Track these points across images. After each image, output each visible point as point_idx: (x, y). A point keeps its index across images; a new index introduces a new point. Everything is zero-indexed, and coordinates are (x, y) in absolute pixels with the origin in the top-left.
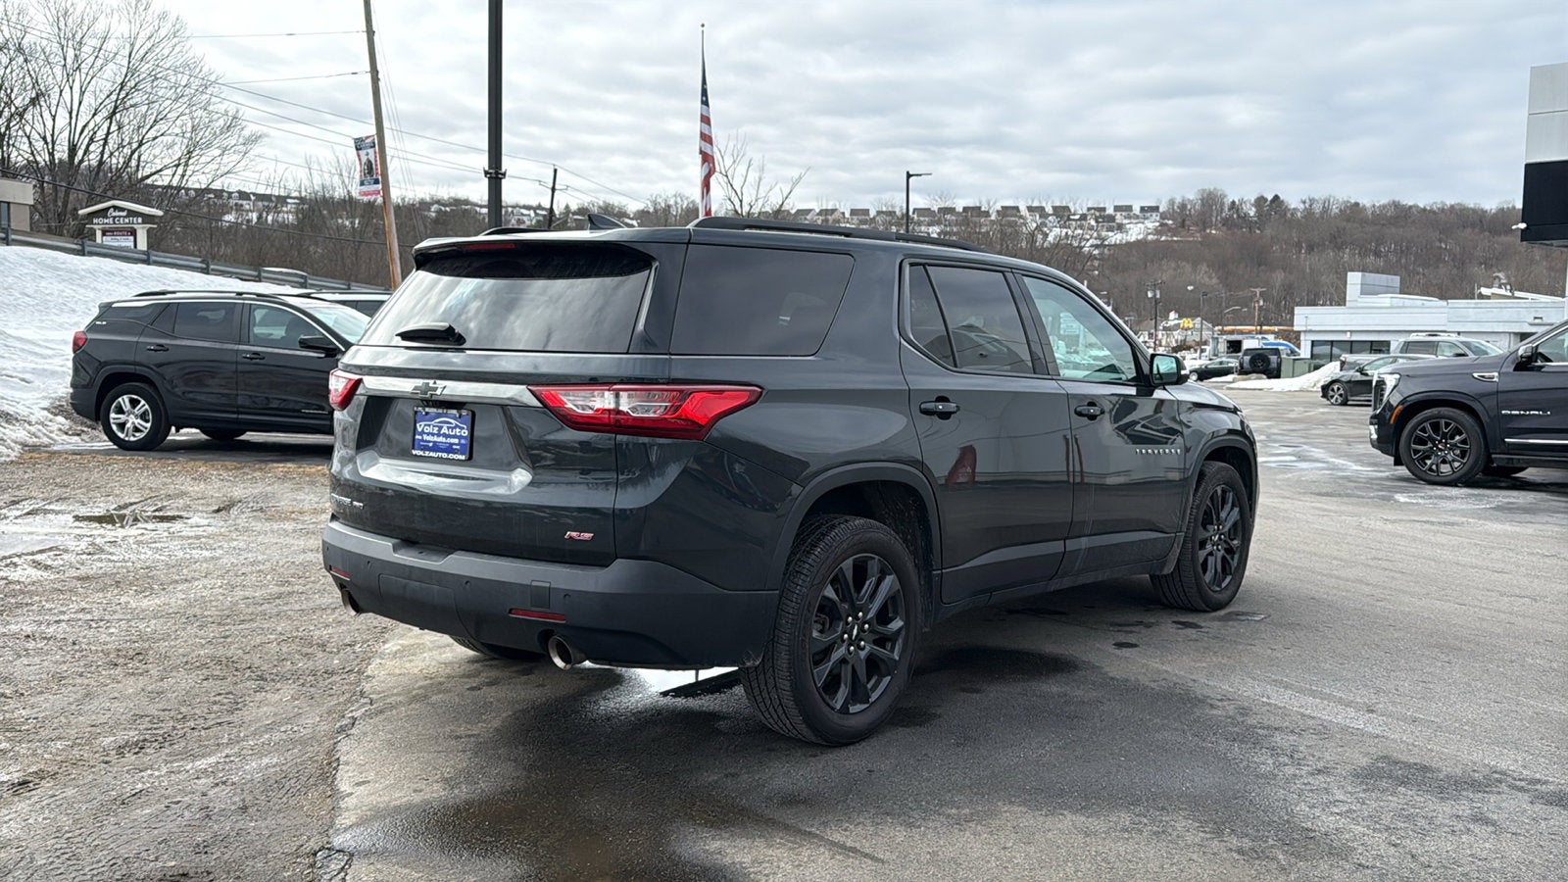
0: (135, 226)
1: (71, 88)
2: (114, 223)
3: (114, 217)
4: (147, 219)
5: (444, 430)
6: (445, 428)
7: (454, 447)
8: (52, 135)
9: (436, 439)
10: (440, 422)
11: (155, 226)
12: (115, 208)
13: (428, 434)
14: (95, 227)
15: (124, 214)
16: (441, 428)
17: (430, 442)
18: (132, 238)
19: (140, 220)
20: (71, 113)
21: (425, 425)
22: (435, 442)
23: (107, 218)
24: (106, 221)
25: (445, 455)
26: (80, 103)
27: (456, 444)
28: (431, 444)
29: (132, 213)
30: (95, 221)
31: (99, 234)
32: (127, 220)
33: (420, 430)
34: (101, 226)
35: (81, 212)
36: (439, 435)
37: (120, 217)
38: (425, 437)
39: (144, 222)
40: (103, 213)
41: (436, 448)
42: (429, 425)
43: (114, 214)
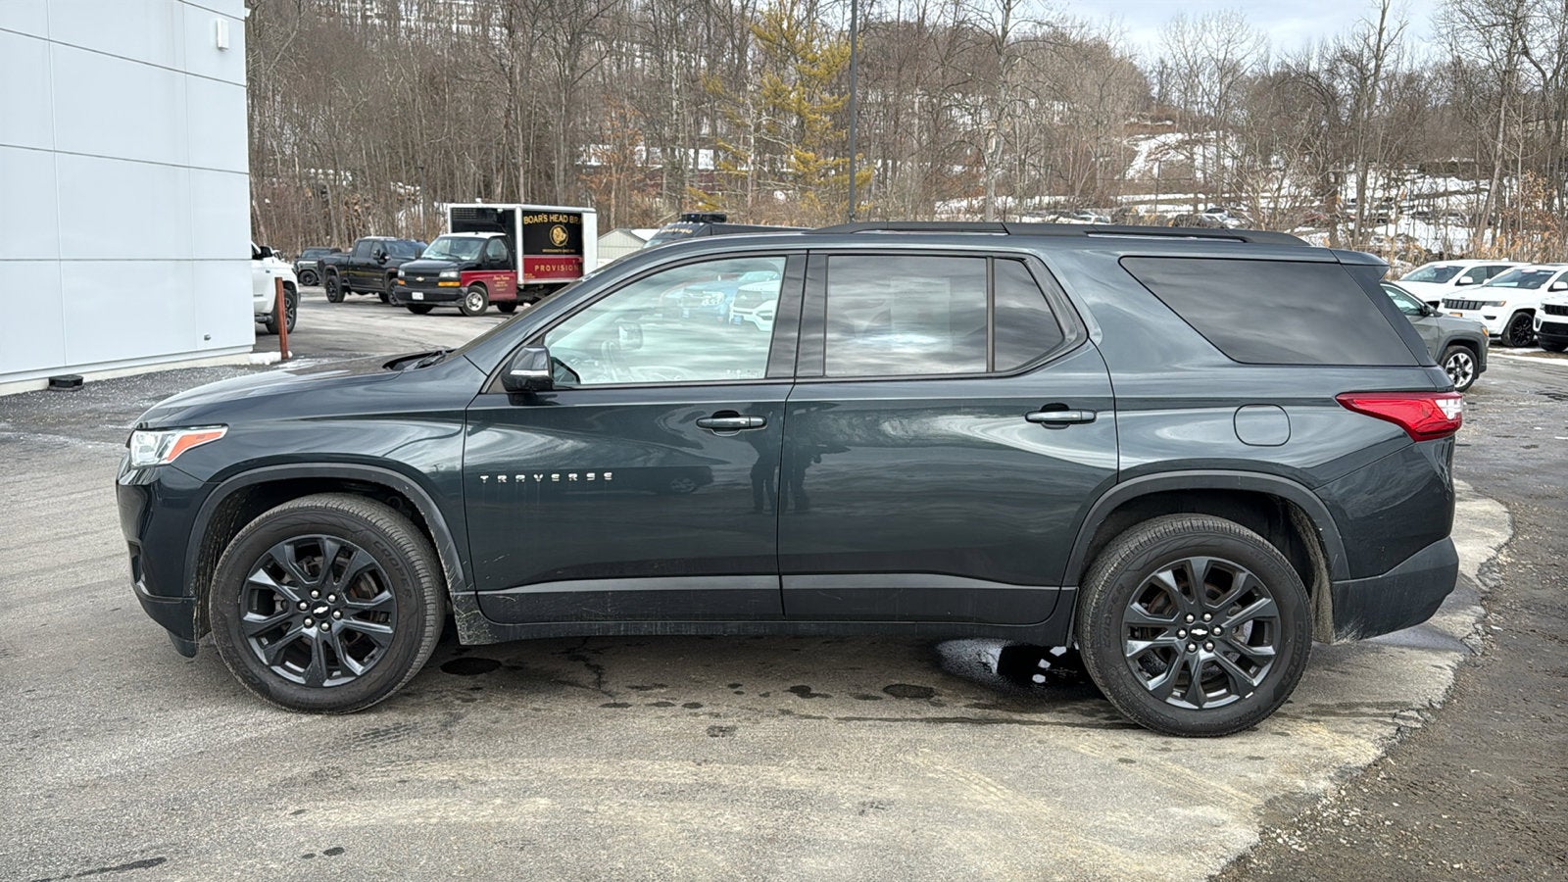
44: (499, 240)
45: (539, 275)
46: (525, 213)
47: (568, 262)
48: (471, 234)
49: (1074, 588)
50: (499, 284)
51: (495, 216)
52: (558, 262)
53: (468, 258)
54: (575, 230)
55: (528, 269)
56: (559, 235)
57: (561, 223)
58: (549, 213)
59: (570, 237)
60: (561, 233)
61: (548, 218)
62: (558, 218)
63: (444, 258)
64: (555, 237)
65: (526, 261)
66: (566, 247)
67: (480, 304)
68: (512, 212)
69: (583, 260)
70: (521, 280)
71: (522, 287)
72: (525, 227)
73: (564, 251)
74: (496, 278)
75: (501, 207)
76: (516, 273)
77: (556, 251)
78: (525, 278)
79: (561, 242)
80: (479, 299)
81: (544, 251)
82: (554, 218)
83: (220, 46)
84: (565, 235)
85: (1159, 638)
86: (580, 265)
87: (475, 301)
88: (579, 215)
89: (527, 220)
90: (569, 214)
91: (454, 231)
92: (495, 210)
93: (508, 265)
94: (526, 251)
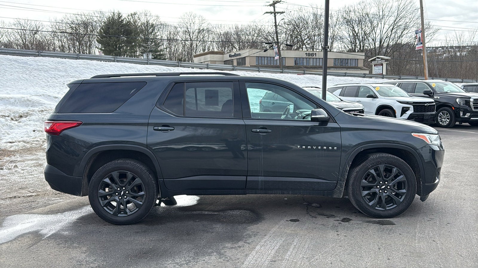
0: (383, 63)
1: (381, 24)
2: (377, 62)
3: (377, 61)
4: (386, 60)
8: (375, 38)
11: (388, 62)
12: (378, 58)
14: (372, 64)
15: (380, 59)
18: (382, 66)
19: (384, 61)
20: (381, 31)
23: (376, 61)
24: (375, 62)
26: (384, 28)
29: (382, 59)
30: (373, 62)
31: (373, 66)
32: (381, 61)
34: (374, 64)
35: (369, 60)
37: (379, 60)
39: (385, 62)
40: (374, 60)
43: (377, 60)
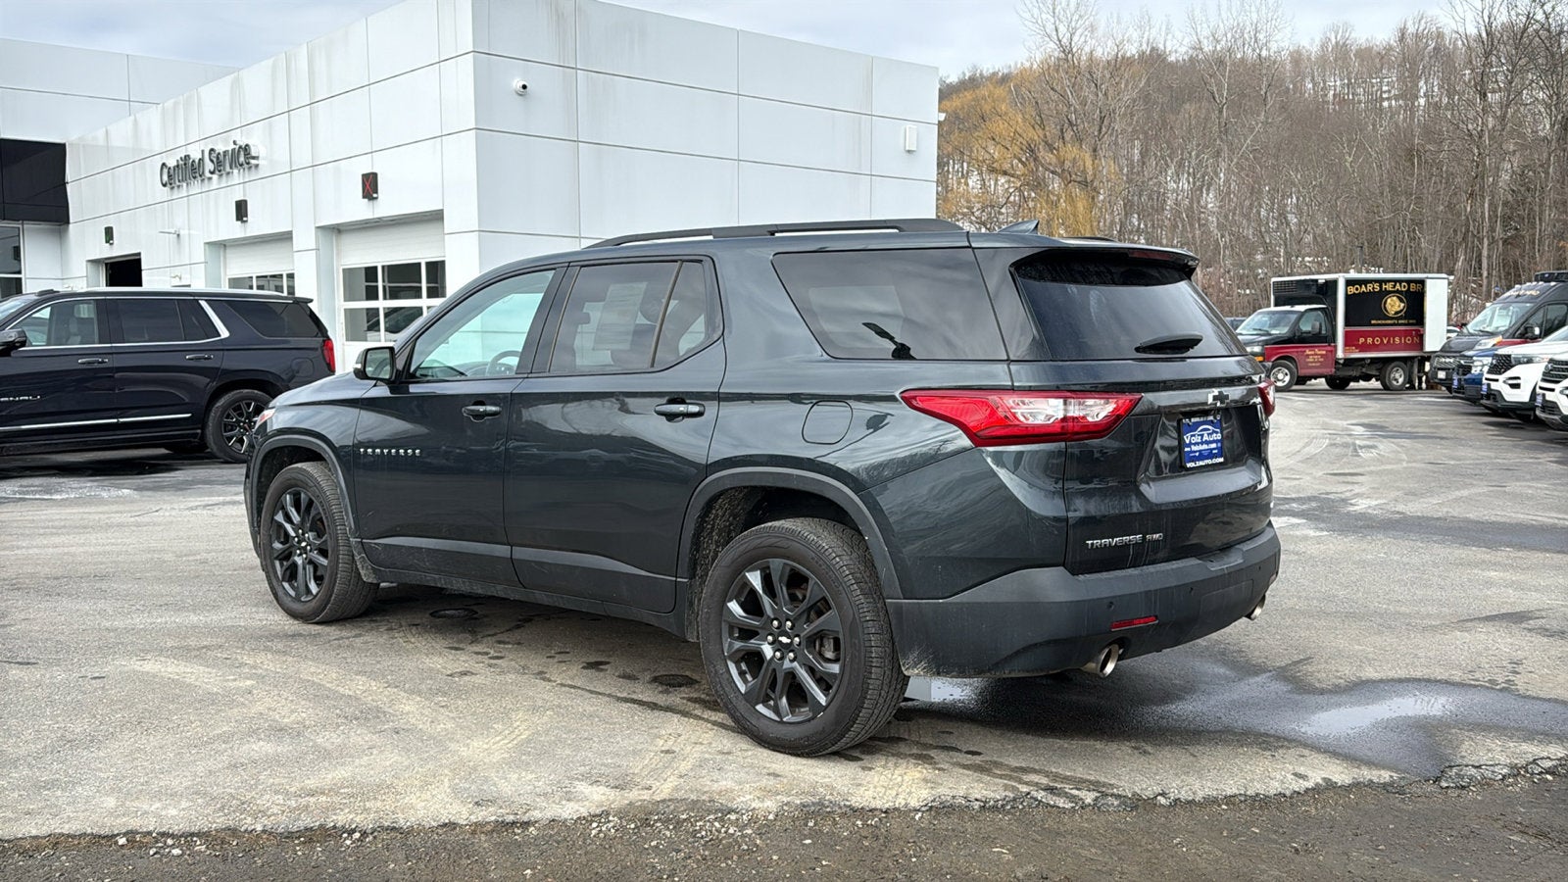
5: (1206, 438)
6: (1206, 435)
7: (1214, 451)
9: (1201, 447)
10: (1202, 431)
13: (1195, 444)
16: (1202, 436)
17: (1195, 452)
21: (1192, 436)
22: (1200, 451)
25: (1209, 462)
27: (1214, 449)
28: (1197, 454)
33: (1187, 442)
36: (1202, 443)
38: (1194, 448)
41: (1202, 456)
42: (1194, 435)
44: (1319, 312)
45: (1364, 348)
46: (1349, 283)
47: (1407, 333)
48: (1287, 308)
49: (686, 580)
50: (1313, 356)
51: (1314, 287)
52: (1394, 334)
53: (1277, 332)
54: (1415, 300)
55: (1350, 340)
56: (1394, 305)
57: (1398, 291)
58: (1381, 282)
59: (1409, 307)
60: (1398, 303)
61: (1381, 287)
62: (1394, 286)
63: (1255, 332)
64: (1388, 306)
65: (1347, 335)
66: (1405, 318)
67: (1287, 379)
68: (1335, 283)
69: (1424, 331)
70: (1340, 354)
71: (1342, 362)
72: (1348, 298)
73: (1403, 322)
74: (1308, 352)
75: (1322, 278)
76: (1335, 347)
77: (1389, 322)
78: (1345, 351)
79: (1396, 313)
80: (1286, 374)
81: (1373, 322)
82: (1389, 287)
83: (907, 148)
84: (1402, 305)
85: (752, 641)
86: (1421, 337)
87: (1280, 376)
88: (1422, 282)
89: (1352, 290)
90: (1409, 282)
91: (1276, 305)
92: (1316, 281)
93: (1326, 338)
94: (1347, 323)
